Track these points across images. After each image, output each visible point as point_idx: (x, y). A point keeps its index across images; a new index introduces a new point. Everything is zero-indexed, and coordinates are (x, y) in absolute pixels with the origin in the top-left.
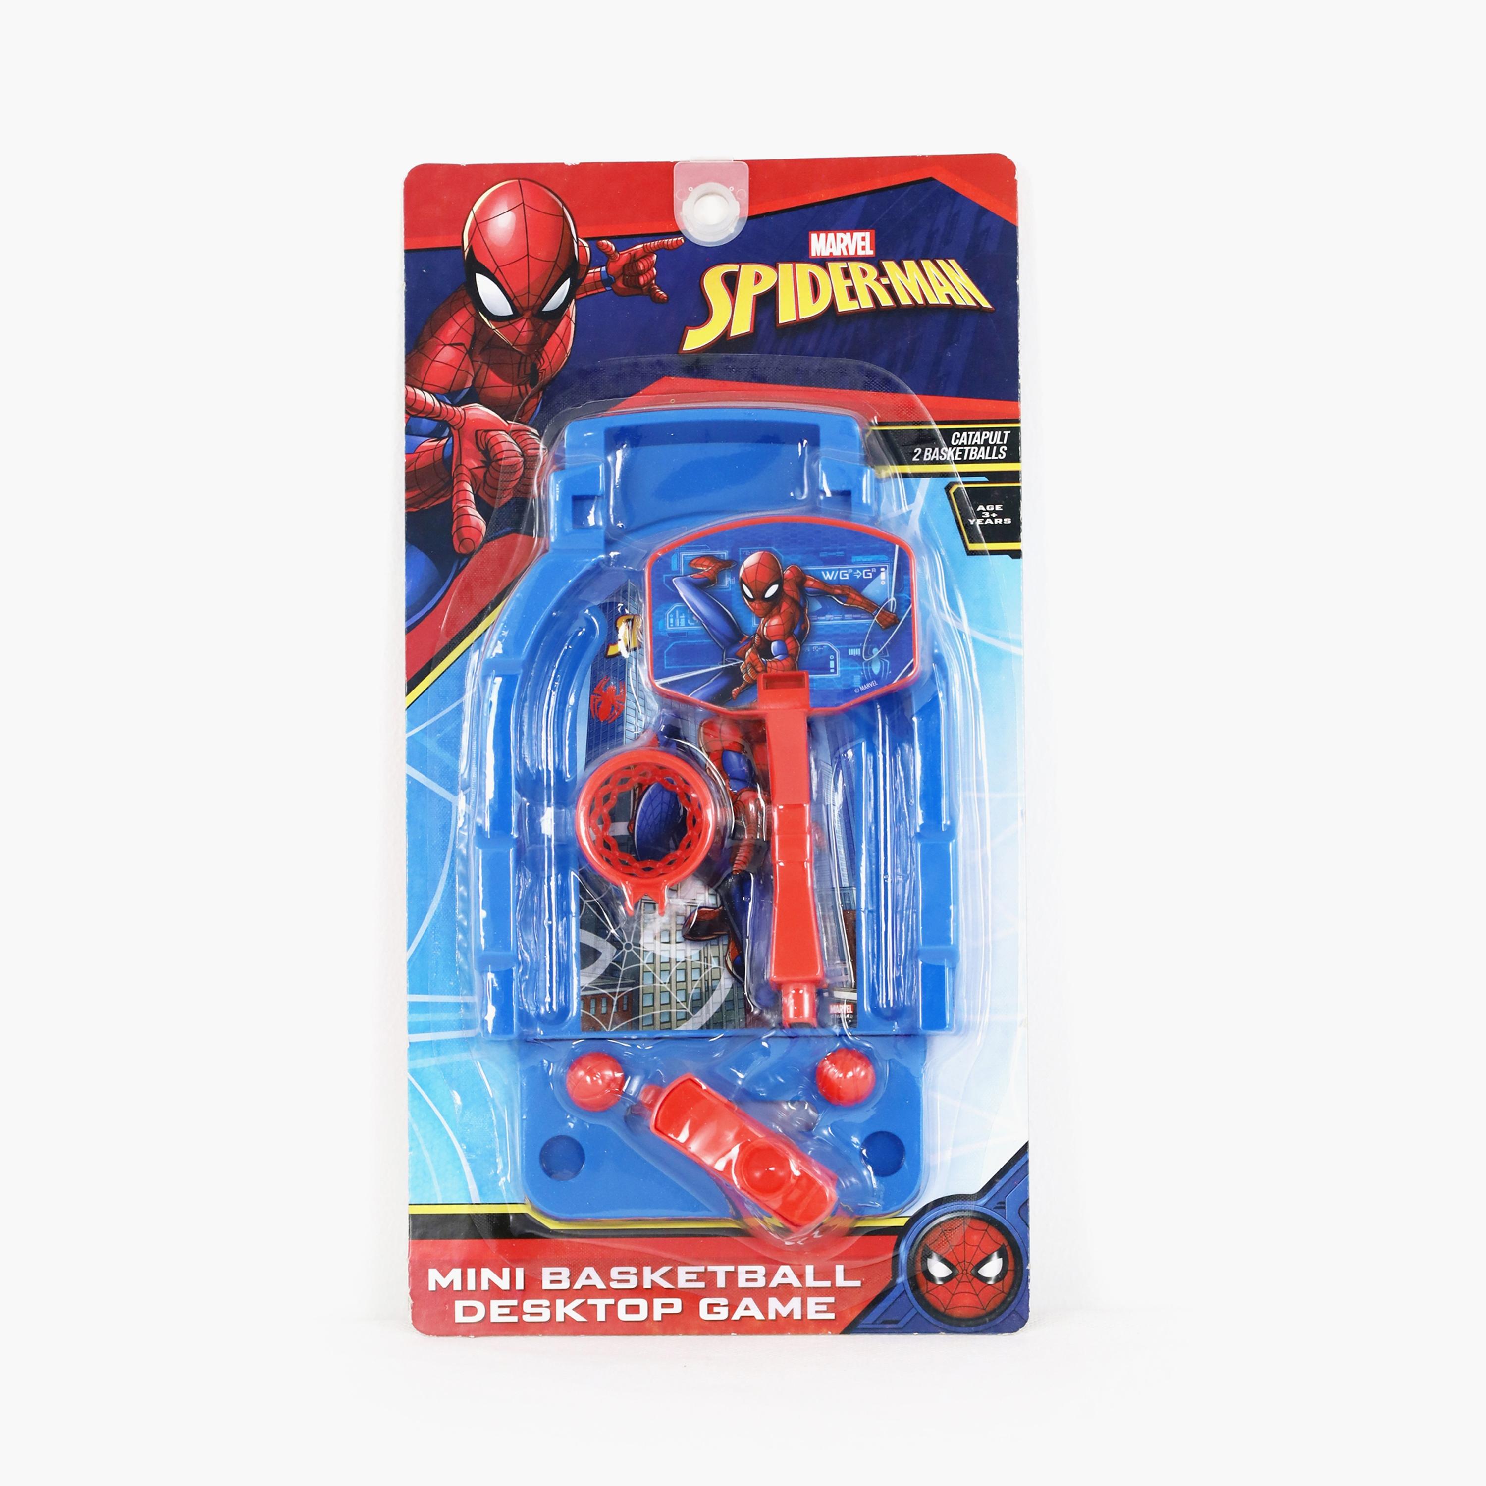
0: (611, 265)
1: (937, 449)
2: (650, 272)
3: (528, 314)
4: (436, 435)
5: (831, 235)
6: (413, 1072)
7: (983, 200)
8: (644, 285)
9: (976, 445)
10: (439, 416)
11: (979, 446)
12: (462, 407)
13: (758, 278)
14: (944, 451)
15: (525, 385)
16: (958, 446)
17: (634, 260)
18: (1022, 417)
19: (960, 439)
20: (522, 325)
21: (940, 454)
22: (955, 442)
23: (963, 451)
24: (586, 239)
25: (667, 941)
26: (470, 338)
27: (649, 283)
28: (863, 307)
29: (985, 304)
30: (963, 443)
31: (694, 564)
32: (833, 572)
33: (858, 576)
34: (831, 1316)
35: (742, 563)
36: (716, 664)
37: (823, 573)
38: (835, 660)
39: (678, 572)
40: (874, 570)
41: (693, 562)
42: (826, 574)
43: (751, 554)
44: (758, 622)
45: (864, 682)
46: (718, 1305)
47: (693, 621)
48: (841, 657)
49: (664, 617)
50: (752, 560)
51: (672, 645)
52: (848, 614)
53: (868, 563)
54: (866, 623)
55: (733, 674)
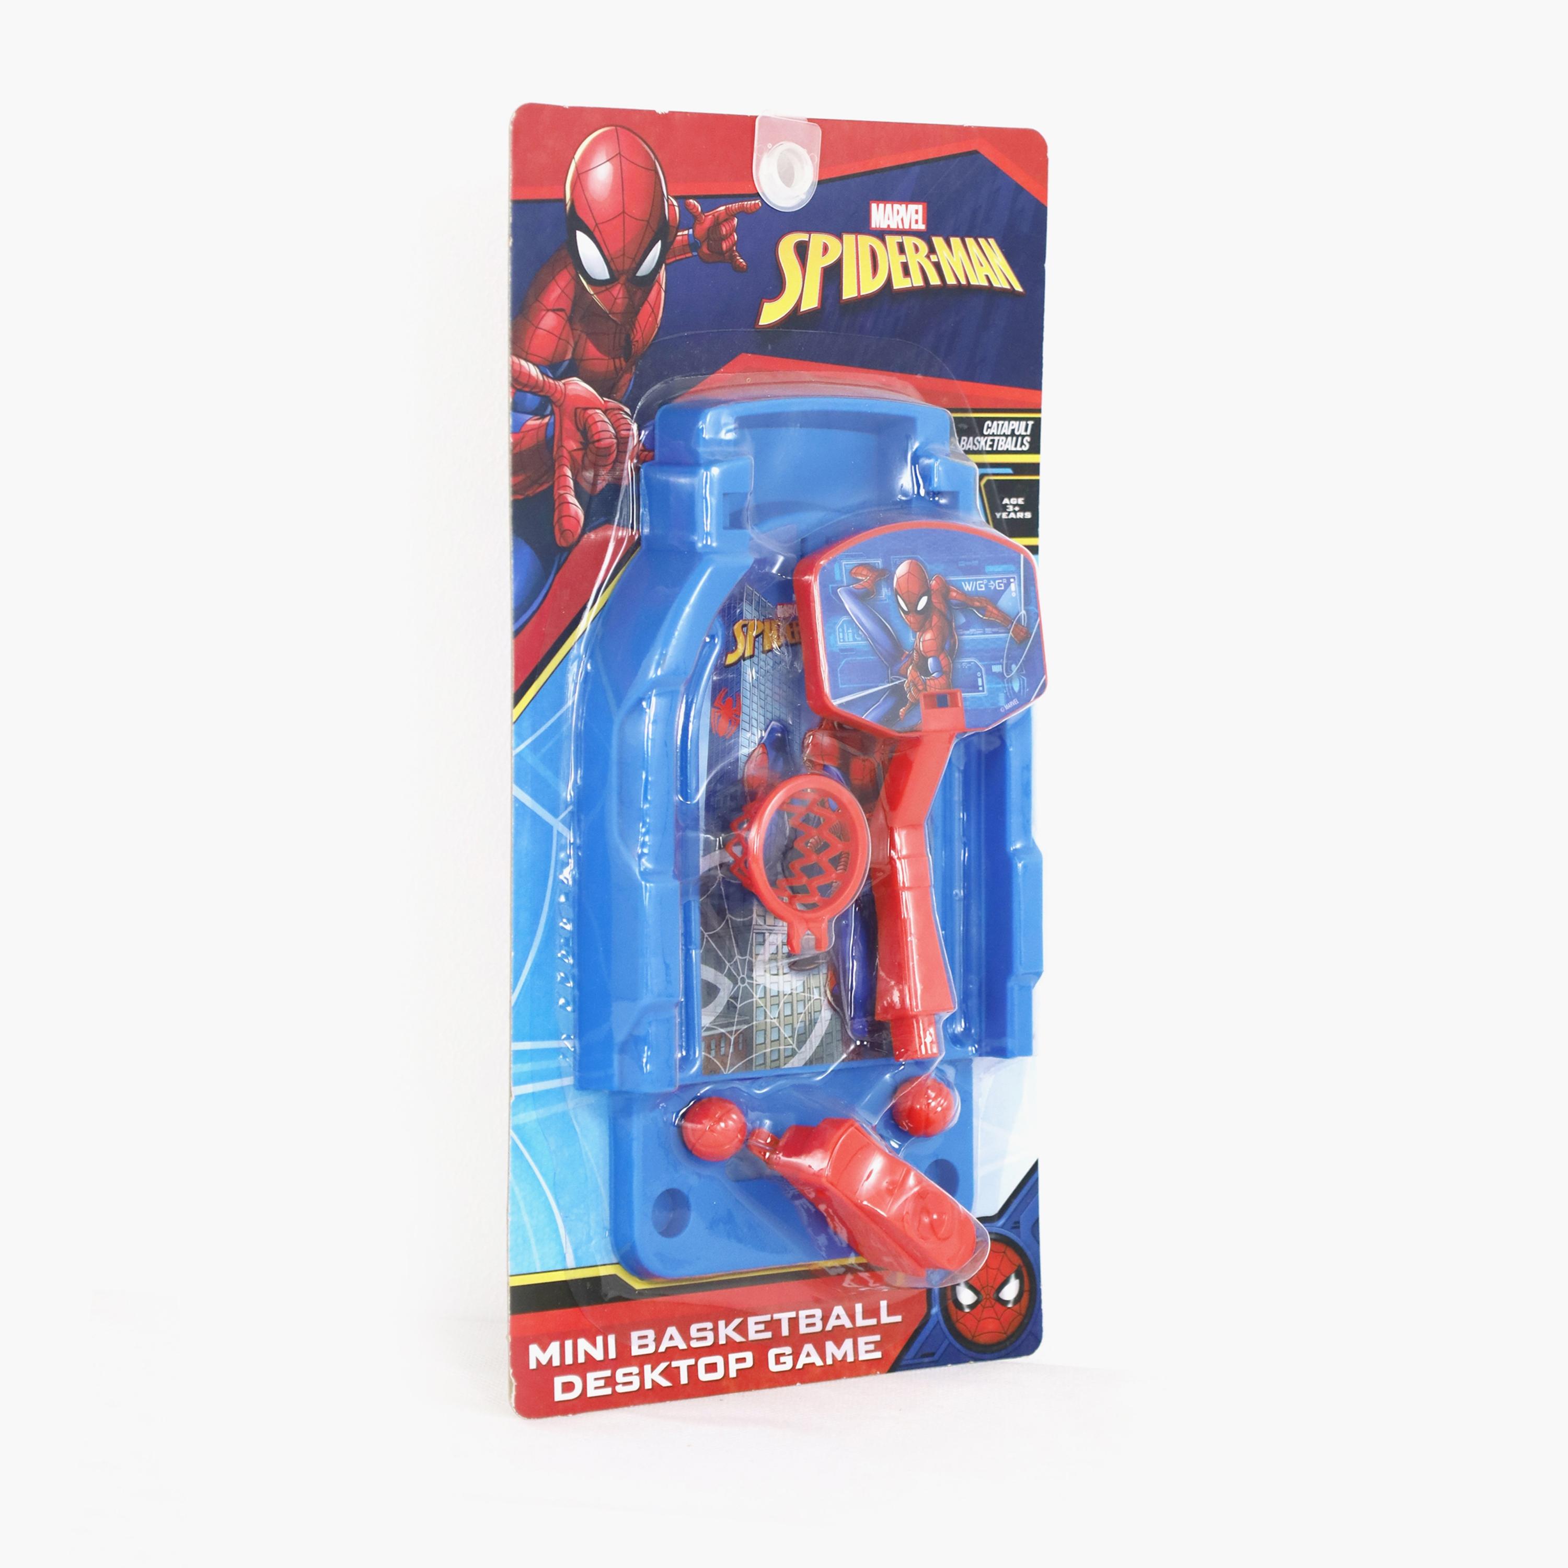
0: (698, 227)
1: (971, 438)
2: (732, 237)
3: (623, 279)
4: (539, 412)
5: (889, 206)
6: (517, 1129)
8: (727, 252)
9: (1004, 435)
10: (542, 391)
11: (1007, 436)
12: (563, 381)
13: (826, 249)
14: (977, 440)
15: (619, 358)
16: (989, 435)
17: (717, 223)
18: (1043, 408)
19: (990, 428)
20: (618, 291)
21: (974, 444)
22: (987, 430)
23: (993, 441)
24: (676, 198)
25: (776, 973)
26: (570, 303)
27: (730, 250)
28: (914, 285)
29: (1018, 288)
30: (993, 433)
31: (855, 573)
32: (971, 583)
33: (993, 588)
34: (878, 1355)
35: (895, 573)
36: (883, 682)
37: (963, 583)
38: (982, 677)
39: (842, 581)
40: (1005, 581)
41: (854, 571)
42: (966, 585)
43: (902, 563)
44: (915, 637)
45: (1008, 700)
46: (783, 1354)
47: (859, 636)
48: (986, 673)
49: (835, 631)
50: (902, 570)
51: (843, 662)
52: (988, 627)
53: (998, 573)
54: (1004, 637)
55: (898, 693)
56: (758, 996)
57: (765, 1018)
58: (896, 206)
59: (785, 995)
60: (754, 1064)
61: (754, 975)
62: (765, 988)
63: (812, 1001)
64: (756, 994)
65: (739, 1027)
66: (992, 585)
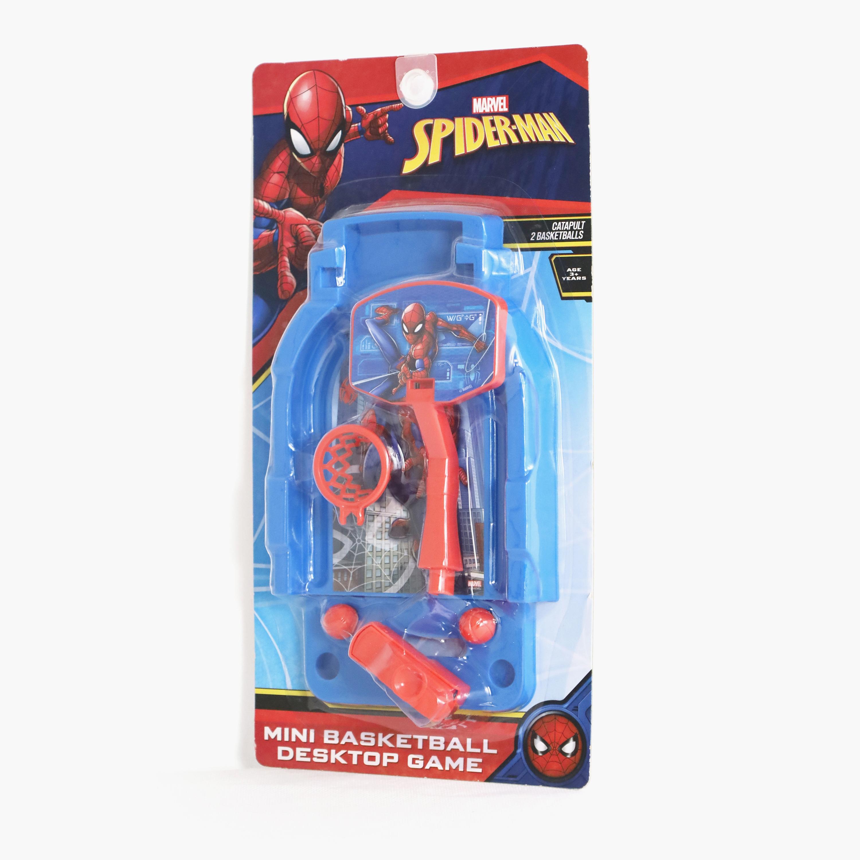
0: (364, 121)
1: (544, 233)
2: (385, 125)
3: (318, 153)
4: (269, 227)
5: (484, 99)
6: (256, 609)
7: (569, 75)
8: (382, 134)
9: (566, 230)
10: (271, 216)
11: (568, 231)
12: (284, 210)
13: (444, 127)
14: (548, 234)
15: (317, 196)
16: (556, 231)
17: (376, 118)
18: (593, 212)
19: (557, 226)
20: (316, 160)
21: (546, 236)
22: (554, 228)
23: (559, 234)
24: (350, 106)
25: (380, 538)
26: (288, 168)
27: (384, 132)
28: (502, 144)
29: (571, 141)
30: (559, 229)
31: (378, 311)
32: (453, 316)
33: (467, 319)
34: (480, 770)
35: (404, 310)
36: (385, 373)
37: (447, 317)
38: (450, 371)
39: (369, 316)
40: (476, 315)
41: (377, 310)
42: (449, 318)
43: (409, 305)
44: (410, 347)
45: (465, 386)
46: (418, 759)
47: (374, 346)
48: (454, 370)
49: (360, 344)
50: (409, 309)
51: (362, 361)
52: (459, 342)
53: (473, 310)
54: (468, 348)
55: (394, 379)
56: (368, 551)
57: (373, 563)
58: (489, 99)
59: (385, 551)
60: (365, 589)
61: (366, 538)
62: (373, 546)
63: (403, 556)
64: (367, 549)
65: (356, 567)
66: (467, 318)
